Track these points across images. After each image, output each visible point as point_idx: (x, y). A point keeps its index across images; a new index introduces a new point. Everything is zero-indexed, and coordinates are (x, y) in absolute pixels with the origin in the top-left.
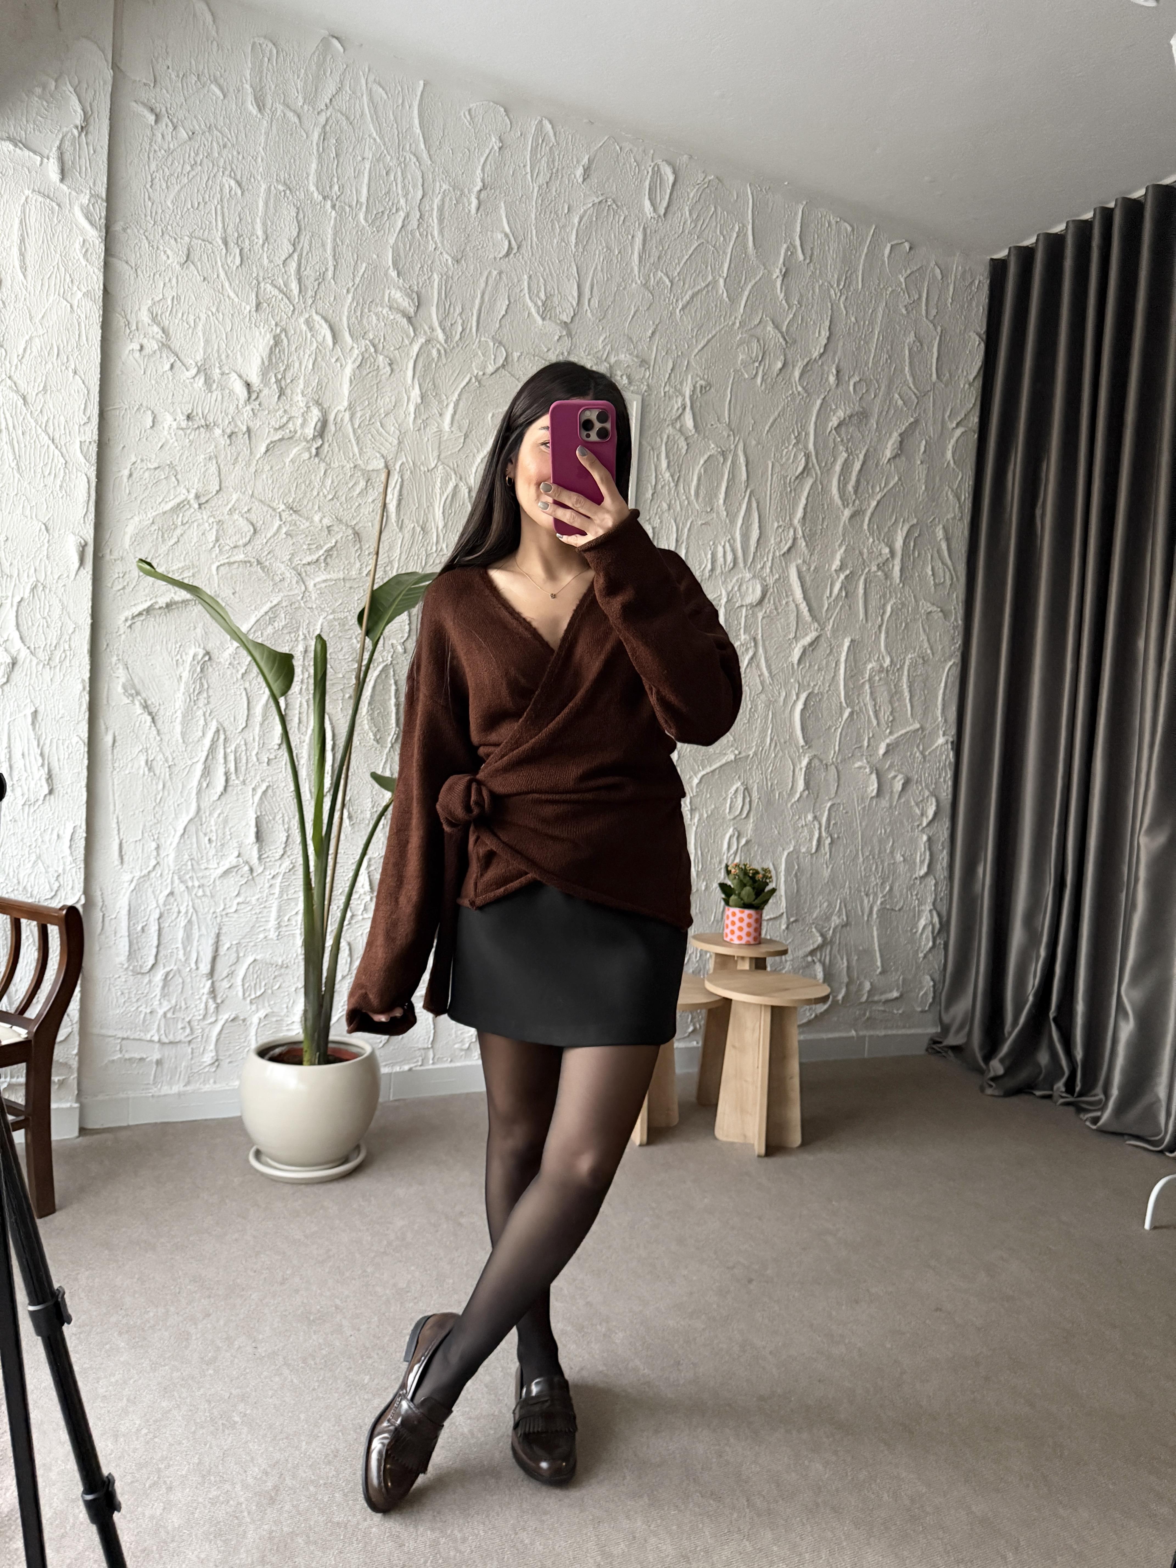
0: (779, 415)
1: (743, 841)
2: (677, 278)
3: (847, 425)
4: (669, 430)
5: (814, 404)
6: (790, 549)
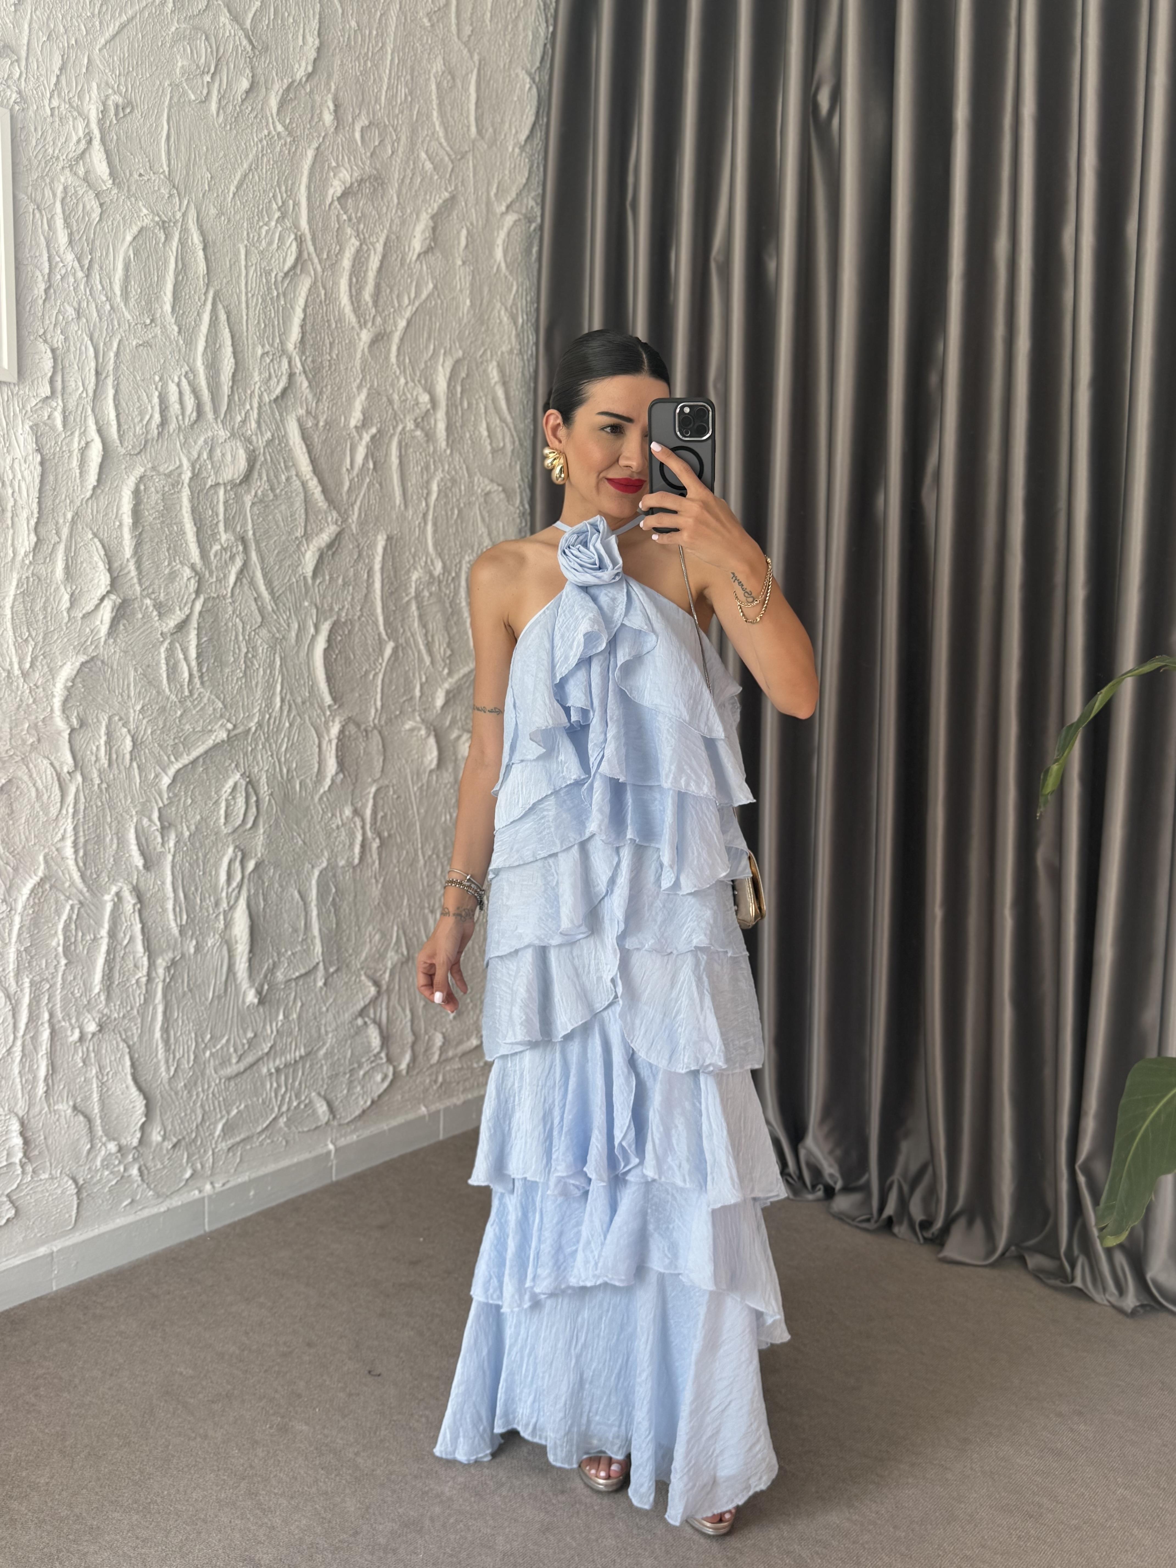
0: (250, 170)
1: (251, 865)
3: (355, 194)
4: (65, 178)
5: (303, 155)
6: (284, 391)
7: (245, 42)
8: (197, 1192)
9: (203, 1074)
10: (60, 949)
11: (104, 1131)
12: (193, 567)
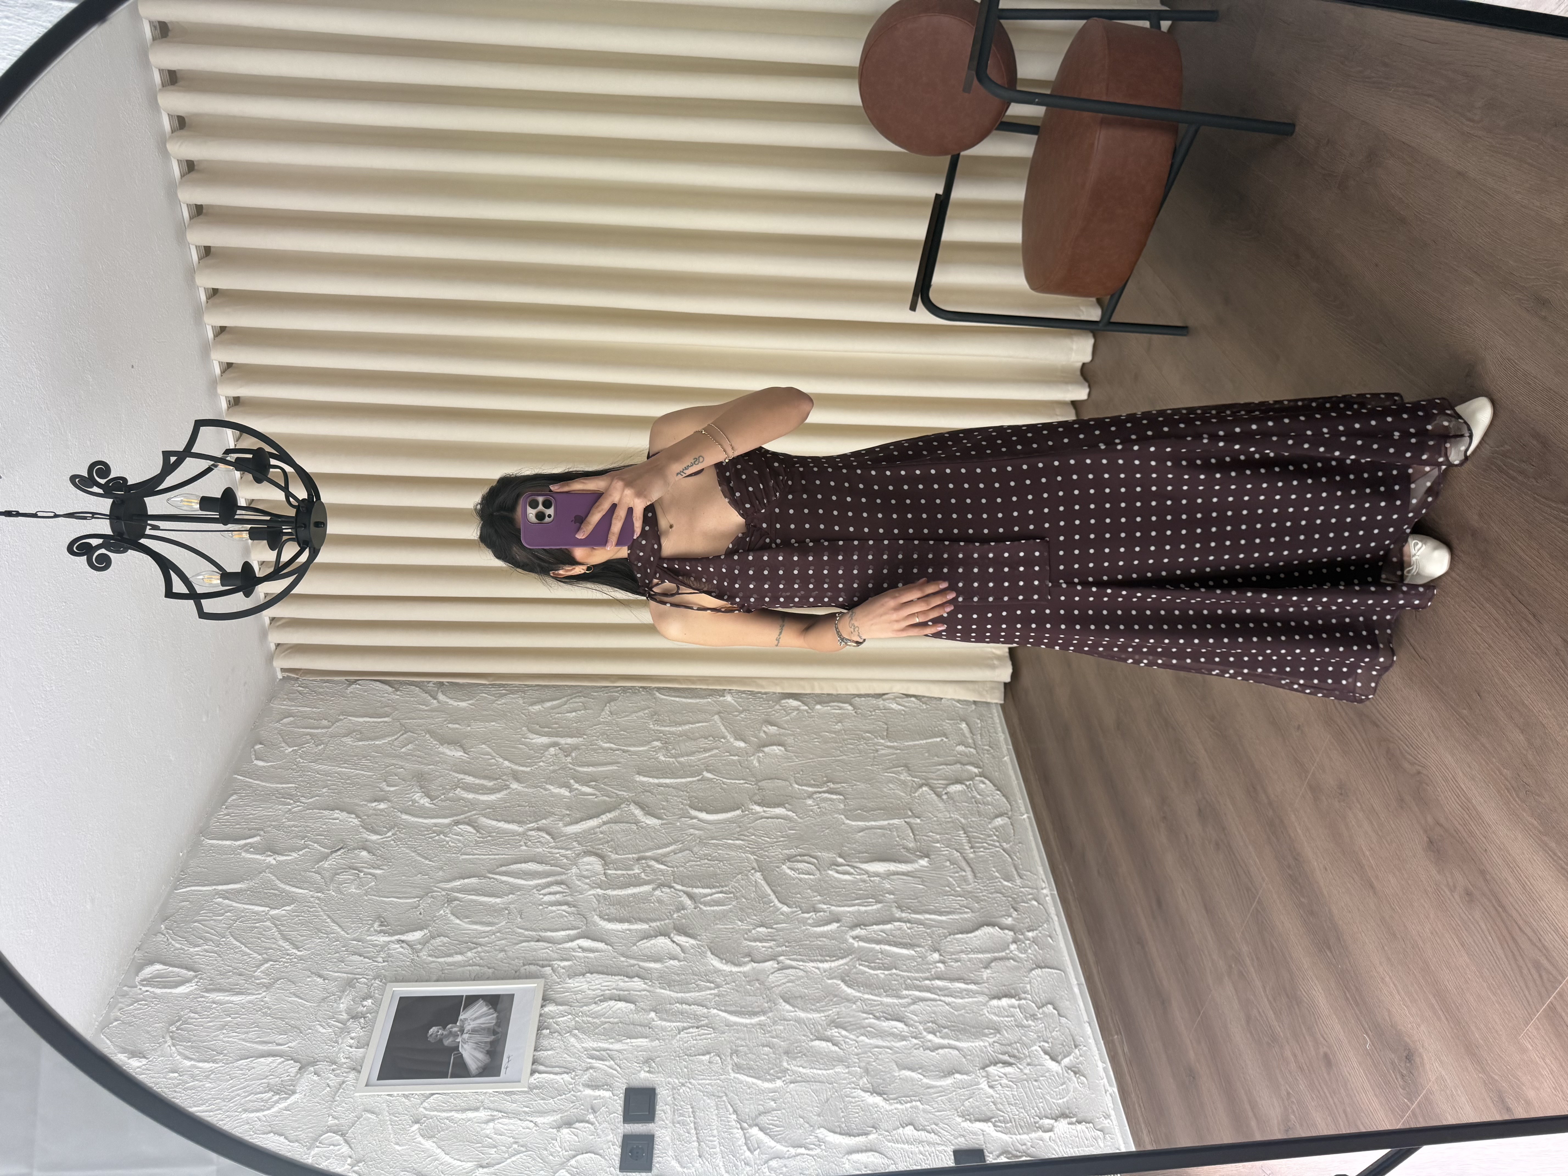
1: (840, 860)
2: (265, 956)
3: (428, 790)
4: (423, 955)
5: (405, 821)
6: (548, 834)
7: (339, 853)
8: (1047, 898)
9: (971, 892)
10: (886, 972)
11: (1002, 951)
12: (654, 889)
